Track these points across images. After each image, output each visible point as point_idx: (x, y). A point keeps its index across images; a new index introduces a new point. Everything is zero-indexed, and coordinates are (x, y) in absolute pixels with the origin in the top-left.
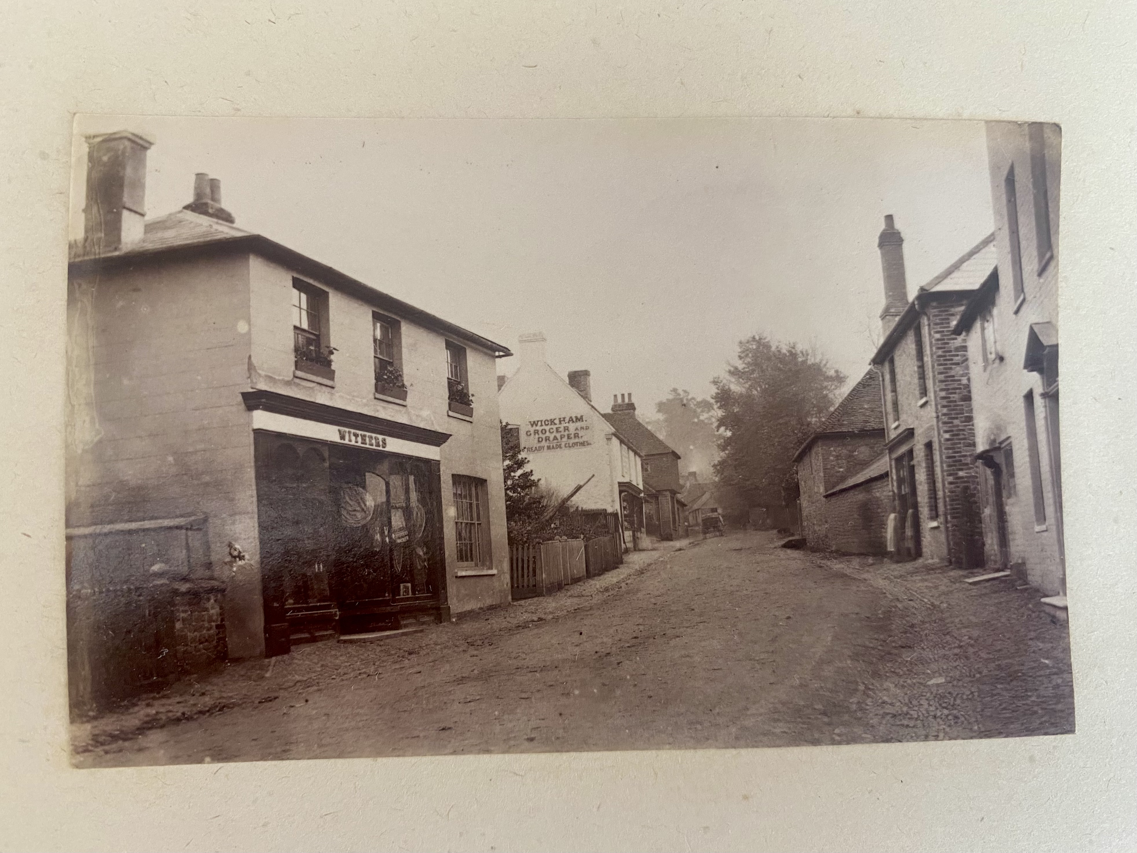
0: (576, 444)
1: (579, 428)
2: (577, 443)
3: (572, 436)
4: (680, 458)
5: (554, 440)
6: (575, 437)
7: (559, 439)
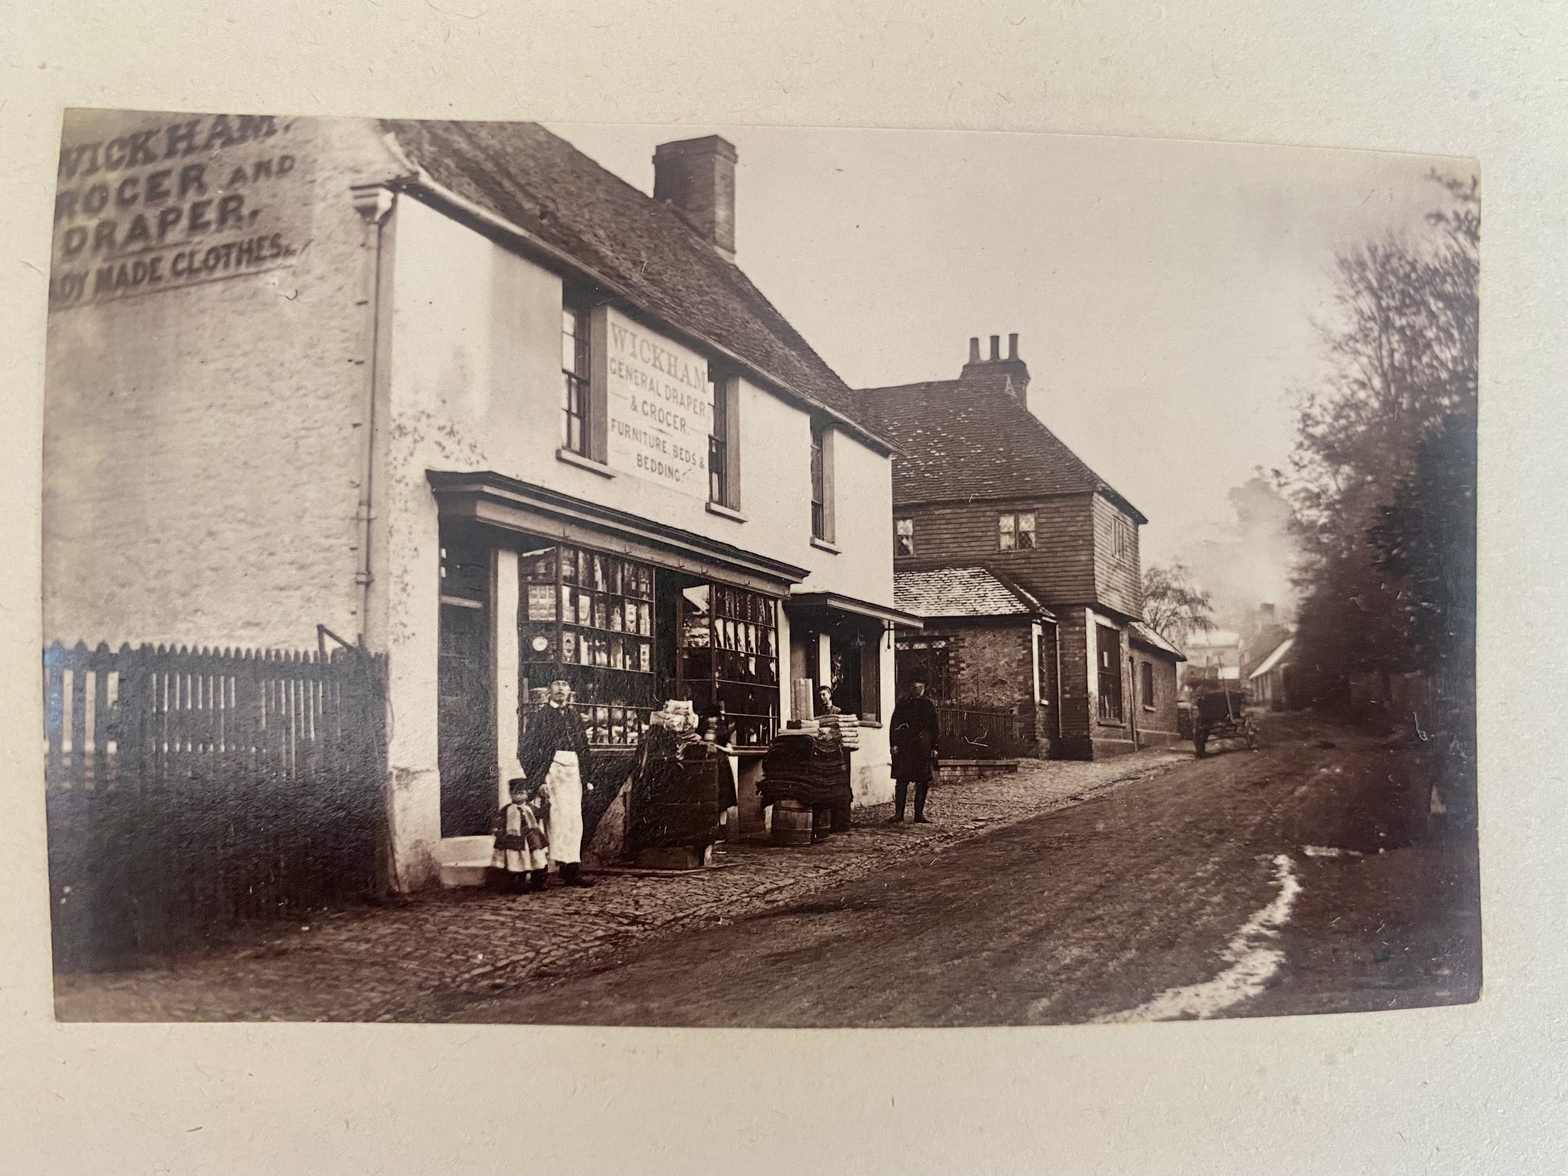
0: (220, 254)
1: (249, 171)
2: (228, 247)
3: (211, 214)
4: (1145, 521)
5: (132, 237)
6: (222, 220)
7: (153, 230)
